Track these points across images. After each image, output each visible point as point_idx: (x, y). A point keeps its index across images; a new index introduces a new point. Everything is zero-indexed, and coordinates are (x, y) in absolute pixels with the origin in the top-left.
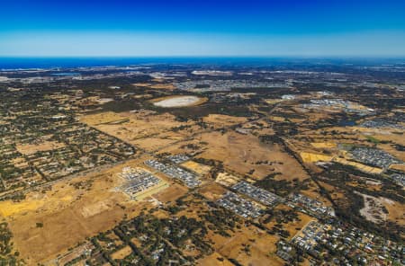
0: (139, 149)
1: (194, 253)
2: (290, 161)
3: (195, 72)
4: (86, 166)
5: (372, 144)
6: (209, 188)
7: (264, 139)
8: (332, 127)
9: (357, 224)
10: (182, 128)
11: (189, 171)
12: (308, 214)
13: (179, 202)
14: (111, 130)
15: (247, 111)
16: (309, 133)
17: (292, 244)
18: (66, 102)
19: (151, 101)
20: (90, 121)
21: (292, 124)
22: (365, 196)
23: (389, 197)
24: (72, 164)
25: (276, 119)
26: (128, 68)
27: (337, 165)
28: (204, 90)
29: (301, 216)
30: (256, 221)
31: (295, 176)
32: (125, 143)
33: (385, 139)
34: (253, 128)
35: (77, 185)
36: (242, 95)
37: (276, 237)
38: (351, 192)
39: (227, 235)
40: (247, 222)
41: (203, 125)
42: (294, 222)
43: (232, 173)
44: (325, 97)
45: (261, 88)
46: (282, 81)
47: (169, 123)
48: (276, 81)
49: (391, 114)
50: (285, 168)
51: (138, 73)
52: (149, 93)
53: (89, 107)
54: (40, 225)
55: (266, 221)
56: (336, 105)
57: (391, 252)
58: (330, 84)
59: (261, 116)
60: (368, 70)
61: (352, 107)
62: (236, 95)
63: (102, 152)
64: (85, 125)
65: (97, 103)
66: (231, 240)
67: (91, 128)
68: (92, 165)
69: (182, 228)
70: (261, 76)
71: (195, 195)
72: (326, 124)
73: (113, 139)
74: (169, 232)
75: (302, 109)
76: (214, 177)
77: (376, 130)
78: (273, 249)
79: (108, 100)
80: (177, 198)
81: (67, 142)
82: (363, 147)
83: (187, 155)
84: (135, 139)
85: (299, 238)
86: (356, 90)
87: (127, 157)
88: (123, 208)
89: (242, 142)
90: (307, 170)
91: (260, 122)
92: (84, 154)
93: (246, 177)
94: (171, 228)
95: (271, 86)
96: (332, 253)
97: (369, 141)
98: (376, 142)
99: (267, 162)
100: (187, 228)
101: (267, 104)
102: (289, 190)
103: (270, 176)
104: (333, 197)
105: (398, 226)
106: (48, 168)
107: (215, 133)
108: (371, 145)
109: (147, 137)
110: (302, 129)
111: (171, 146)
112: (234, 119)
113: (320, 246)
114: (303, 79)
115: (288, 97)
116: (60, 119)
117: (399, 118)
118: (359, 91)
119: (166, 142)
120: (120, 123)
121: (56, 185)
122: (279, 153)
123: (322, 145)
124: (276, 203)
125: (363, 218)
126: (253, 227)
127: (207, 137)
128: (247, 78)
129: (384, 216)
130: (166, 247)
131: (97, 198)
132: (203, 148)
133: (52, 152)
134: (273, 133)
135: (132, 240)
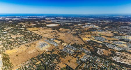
0: (43, 37)
1: (56, 62)
2: (80, 40)
3: (57, 18)
4: (29, 41)
5: (100, 36)
6: (60, 46)
7: (74, 34)
8: (90, 31)
9: (96, 55)
10: (54, 32)
11: (55, 42)
12: (84, 53)
14: (36, 32)
15: (70, 27)
16: (84, 33)
17: (80, 60)
19: (46, 25)
20: (30, 30)
21: (80, 31)
22: (98, 48)
23: (104, 49)
24: (26, 41)
25: (77, 30)
27: (91, 41)
28: (59, 22)
29: (83, 53)
30: (72, 55)
31: (81, 44)
32: (39, 35)
33: (103, 34)
34: (71, 32)
35: (27, 46)
36: (68, 24)
37: (77, 58)
38: (95, 47)
39: (65, 58)
40: (69, 55)
41: (59, 31)
42: (81, 54)
43: (66, 43)
44: (88, 24)
45: (73, 22)
46: (78, 20)
47: (50, 30)
49: (104, 28)
50: (79, 42)
51: (42, 18)
52: (45, 23)
53: (30, 26)
54: (17, 56)
55: (74, 54)
56: (92, 26)
57: (104, 62)
58: (90, 21)
59: (73, 29)
60: (99, 17)
61: (95, 26)
62: (67, 24)
63: (33, 38)
65: (32, 25)
66: (65, 59)
67: (31, 32)
68: (31, 41)
69: (53, 56)
70: (73, 19)
71: (57, 48)
73: (36, 34)
74: (50, 57)
75: (83, 27)
76: (61, 44)
77: (101, 32)
78: (76, 61)
79: (35, 25)
80: (52, 49)
82: (98, 36)
84: (42, 34)
85: (82, 59)
87: (40, 39)
88: (39, 51)
89: (68, 35)
90: (84, 42)
91: (73, 30)
92: (29, 38)
93: (69, 44)
95: (75, 21)
96: (90, 62)
98: (101, 35)
99: (74, 40)
100: (55, 56)
101: (74, 26)
102: (80, 47)
103: (75, 43)
104: (90, 49)
105: (106, 56)
106: (19, 41)
107: (62, 33)
109: (45, 34)
111: (51, 36)
112: (66, 29)
113: (87, 61)
114: (83, 20)
115: (80, 24)
117: (106, 29)
118: (97, 23)
119: (50, 35)
120: (38, 30)
121: (22, 46)
122: (77, 38)
123: (88, 36)
124: (77, 50)
125: (98, 54)
126: (71, 56)
127: (60, 34)
128: (69, 19)
129: (103, 53)
130: (49, 61)
131: (32, 49)
132: (59, 37)
133: (20, 38)
134: (76, 33)
135: (41, 59)
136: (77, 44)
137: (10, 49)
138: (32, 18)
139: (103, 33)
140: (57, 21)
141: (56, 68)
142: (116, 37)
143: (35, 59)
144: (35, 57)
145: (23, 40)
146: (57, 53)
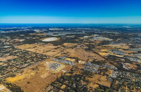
0: (47, 56)
3: (50, 29)
6: (78, 65)
7: (86, 50)
8: (103, 45)
9: (124, 70)
10: (58, 48)
11: (69, 61)
12: (110, 69)
14: (33, 50)
16: (98, 47)
17: (110, 77)
18: (5, 41)
20: (22, 47)
21: (92, 45)
22: (122, 63)
25: (86, 43)
27: (110, 56)
28: (57, 35)
30: (97, 73)
31: (101, 60)
32: (41, 54)
34: (81, 46)
35: (33, 69)
36: (71, 36)
37: (105, 76)
38: (118, 62)
39: (92, 78)
40: (95, 73)
41: (64, 46)
42: (108, 72)
43: (82, 60)
45: (76, 34)
48: (79, 32)
51: (28, 30)
52: (38, 37)
53: (17, 43)
55: (100, 72)
56: (101, 39)
57: (135, 76)
58: (96, 32)
59: (81, 43)
61: (106, 39)
62: (69, 36)
63: (34, 58)
64: (21, 49)
67: (24, 50)
68: (34, 62)
69: (77, 77)
70: (73, 30)
72: (101, 44)
73: (35, 53)
74: (74, 79)
75: (92, 40)
76: (78, 62)
77: (116, 45)
78: (106, 79)
79: (23, 40)
80: (70, 69)
81: (18, 56)
82: (115, 50)
83: (65, 56)
85: (111, 75)
86: (104, 34)
87: (45, 58)
88: (54, 74)
89: (80, 51)
90: (103, 58)
92: (28, 59)
93: (87, 61)
95: (79, 33)
97: (116, 48)
98: (118, 49)
99: (91, 56)
100: (79, 77)
101: (80, 39)
103: (94, 60)
104: (114, 64)
105: (134, 70)
106: (17, 65)
107: (70, 49)
108: (117, 49)
109: (47, 52)
112: (73, 44)
113: (118, 77)
114: (87, 31)
115: (86, 37)
116: (8, 48)
119: (55, 53)
120: (34, 48)
121: (25, 70)
122: (93, 53)
123: (103, 50)
124: (100, 67)
127: (68, 50)
131: (43, 72)
132: (69, 54)
133: (14, 60)
134: (88, 48)
135: (65, 82)
136: (96, 60)
137: (11, 76)
138: (13, 31)
139: (118, 46)
140: (54, 34)
141: (89, 90)
142: (134, 49)
143: (56, 84)
144: (55, 82)
145: (21, 62)
146: (79, 74)
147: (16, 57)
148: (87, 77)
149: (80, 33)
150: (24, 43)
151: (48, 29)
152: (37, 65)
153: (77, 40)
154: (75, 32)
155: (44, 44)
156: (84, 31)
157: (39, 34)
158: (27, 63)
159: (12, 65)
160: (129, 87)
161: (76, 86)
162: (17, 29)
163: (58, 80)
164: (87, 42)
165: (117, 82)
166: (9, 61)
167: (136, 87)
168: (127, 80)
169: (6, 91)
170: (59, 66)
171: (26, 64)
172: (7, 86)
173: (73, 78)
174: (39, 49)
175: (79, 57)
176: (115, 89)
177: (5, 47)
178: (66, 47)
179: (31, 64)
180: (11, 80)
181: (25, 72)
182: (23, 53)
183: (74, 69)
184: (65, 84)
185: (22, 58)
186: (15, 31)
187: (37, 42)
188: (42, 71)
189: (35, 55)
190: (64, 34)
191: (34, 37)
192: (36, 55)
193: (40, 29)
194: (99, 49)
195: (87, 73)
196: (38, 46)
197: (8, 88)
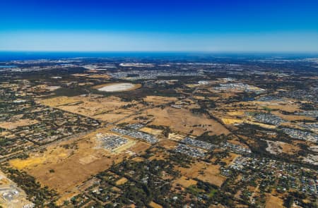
0: (102, 121)
1: (169, 177)
2: (215, 124)
3: (122, 65)
4: (65, 134)
5: (267, 112)
6: (165, 142)
7: (194, 111)
9: (265, 155)
10: (129, 106)
11: (147, 133)
12: (235, 153)
13: (148, 152)
14: (73, 109)
15: (175, 92)
16: (224, 106)
17: (229, 168)
18: (19, 90)
19: (95, 87)
20: (51, 103)
21: (212, 101)
22: (268, 141)
23: (282, 140)
24: (53, 134)
25: (198, 98)
26: (60, 61)
27: (247, 125)
28: (135, 78)
29: (231, 154)
30: (203, 159)
31: (221, 133)
32: (89, 118)
33: (275, 108)
34: (184, 104)
35: (67, 147)
36: (167, 82)
37: (218, 166)
38: (259, 139)
39: (187, 167)
40: (197, 160)
41: (145, 103)
42: (227, 157)
43: (178, 133)
44: (229, 82)
45: (181, 76)
46: (195, 71)
47: (118, 103)
48: (191, 71)
49: (277, 92)
50: (216, 129)
51: (72, 65)
52: (90, 81)
53: (42, 93)
55: (210, 158)
56: (239, 87)
57: (286, 168)
59: (187, 96)
61: (250, 88)
62: (162, 81)
63: (73, 125)
64: (48, 107)
65: (47, 90)
66: (190, 169)
67: (54, 109)
68: (70, 134)
69: (156, 166)
70: (177, 67)
71: (157, 147)
72: (234, 100)
73: (77, 116)
74: (148, 168)
75: (216, 90)
76: (167, 136)
77: (268, 103)
78: (218, 172)
79: (57, 88)
80: (145, 149)
81: (39, 119)
82: (262, 113)
83: (141, 123)
84: (95, 115)
85: (232, 165)
87: (95, 127)
88: (109, 157)
89: (179, 114)
90: (228, 129)
91: (188, 100)
92: (59, 127)
93: (188, 135)
94: (149, 166)
95: (188, 75)
96: (254, 171)
97: (265, 109)
98: (269, 110)
99: (200, 126)
100: (159, 165)
101: (189, 88)
102: (220, 141)
103: (204, 133)
104: (248, 143)
105: (289, 155)
106: (35, 137)
107: (156, 108)
109: (104, 113)
110: (219, 104)
111: (127, 117)
112: (167, 98)
113: (246, 168)
114: (210, 69)
115: (204, 83)
116: (22, 103)
119: (121, 116)
120: (77, 104)
121: (49, 147)
122: (207, 120)
123: (235, 113)
124: (213, 148)
125: (269, 152)
126: (202, 162)
127: (151, 111)
128: (164, 68)
129: (280, 151)
130: (149, 176)
131: (86, 153)
132: (151, 118)
133: (30, 127)
134: (199, 107)
135: (126, 174)
136: (209, 134)
137: (19, 157)
138: (37, 69)
139: (274, 104)
140: (129, 76)
141: (173, 189)
142: (310, 113)
143: (108, 175)
144: (106, 171)
145: (45, 133)
146: (162, 159)
147: (35, 122)
148: (176, 167)
149: (192, 74)
150: (58, 94)
151: (117, 65)
152: (76, 139)
153: (178, 90)
154: (180, 70)
155: (100, 97)
156: (201, 70)
157: (94, 76)
158: (56, 134)
159: (24, 137)
160: (263, 188)
161: (149, 182)
162: (49, 64)
163: (113, 169)
164: (202, 95)
165: (240, 178)
166: (20, 128)
167: (279, 189)
168: (265, 174)
169: (6, 182)
170: (122, 142)
171: (54, 137)
172: (10, 174)
173: (145, 167)
174: (87, 107)
175: (171, 127)
176: (229, 190)
177: (15, 101)
178: (148, 105)
179: (63, 137)
180: (18, 164)
181: (49, 151)
182: (51, 115)
183: (154, 149)
184: (126, 177)
185: (48, 125)
186: (41, 69)
187: (85, 93)
188: (85, 150)
189: (75, 120)
190: (152, 75)
191: (82, 82)
192: (79, 119)
193: (98, 65)
194: (224, 110)
195: (180, 159)
196: (86, 102)
197: (12, 178)
